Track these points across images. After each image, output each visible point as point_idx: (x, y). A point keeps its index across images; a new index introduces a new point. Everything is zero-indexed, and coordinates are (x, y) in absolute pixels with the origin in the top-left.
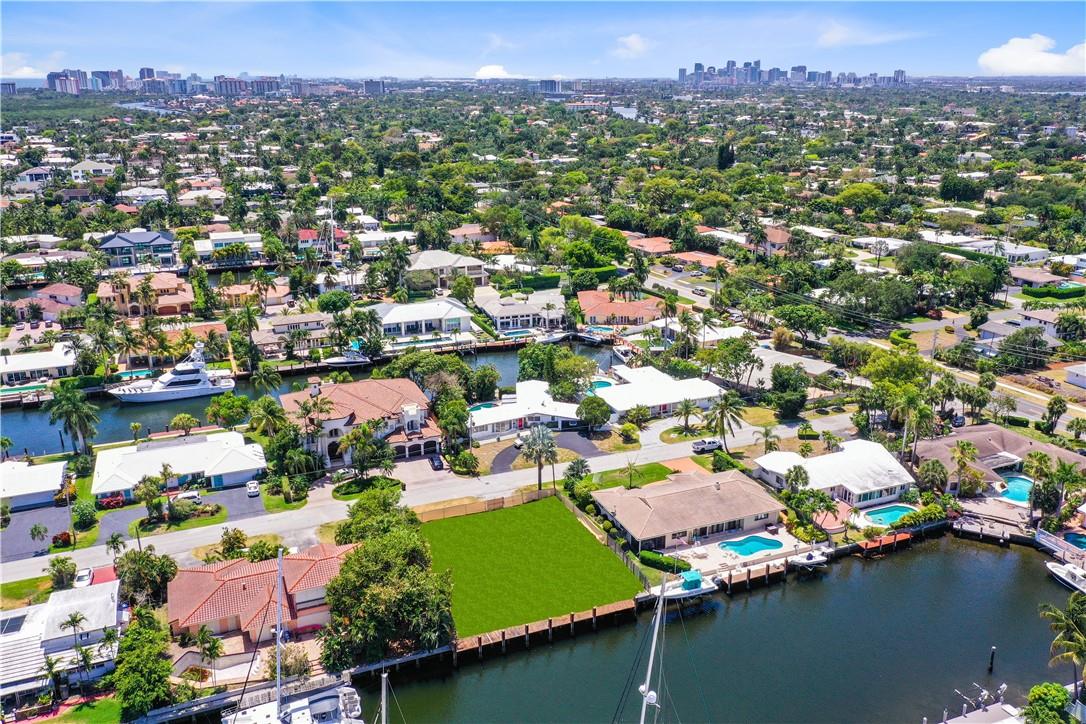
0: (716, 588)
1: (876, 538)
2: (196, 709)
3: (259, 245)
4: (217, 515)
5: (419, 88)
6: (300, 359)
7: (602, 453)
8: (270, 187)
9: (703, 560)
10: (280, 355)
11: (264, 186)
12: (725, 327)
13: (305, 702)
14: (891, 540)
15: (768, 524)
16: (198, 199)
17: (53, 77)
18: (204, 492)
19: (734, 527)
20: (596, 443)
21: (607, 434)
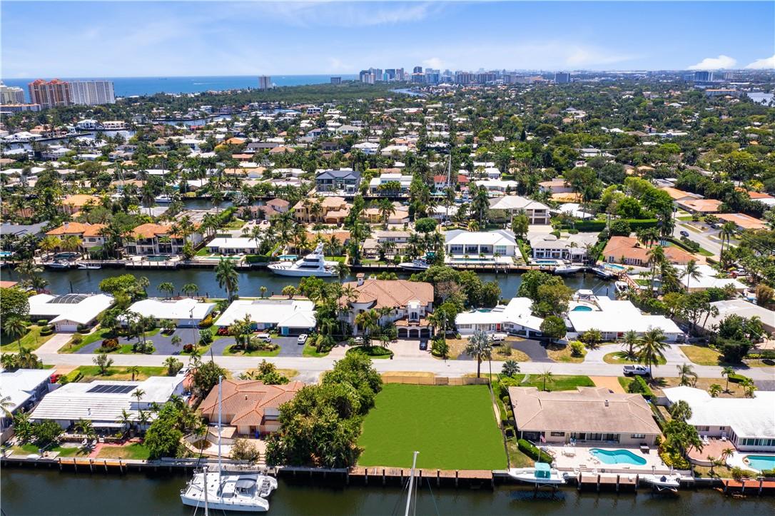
0: (563, 482)
1: (743, 479)
2: (187, 464)
3: (409, 183)
4: (274, 352)
5: (597, 78)
6: (387, 261)
7: (549, 361)
8: (445, 145)
9: (569, 458)
10: (377, 257)
11: (442, 145)
12: (719, 278)
13: (236, 478)
14: (757, 485)
15: (643, 442)
16: (393, 151)
17: (363, 73)
18: (275, 336)
19: (612, 439)
20: (549, 352)
21: (562, 346)
